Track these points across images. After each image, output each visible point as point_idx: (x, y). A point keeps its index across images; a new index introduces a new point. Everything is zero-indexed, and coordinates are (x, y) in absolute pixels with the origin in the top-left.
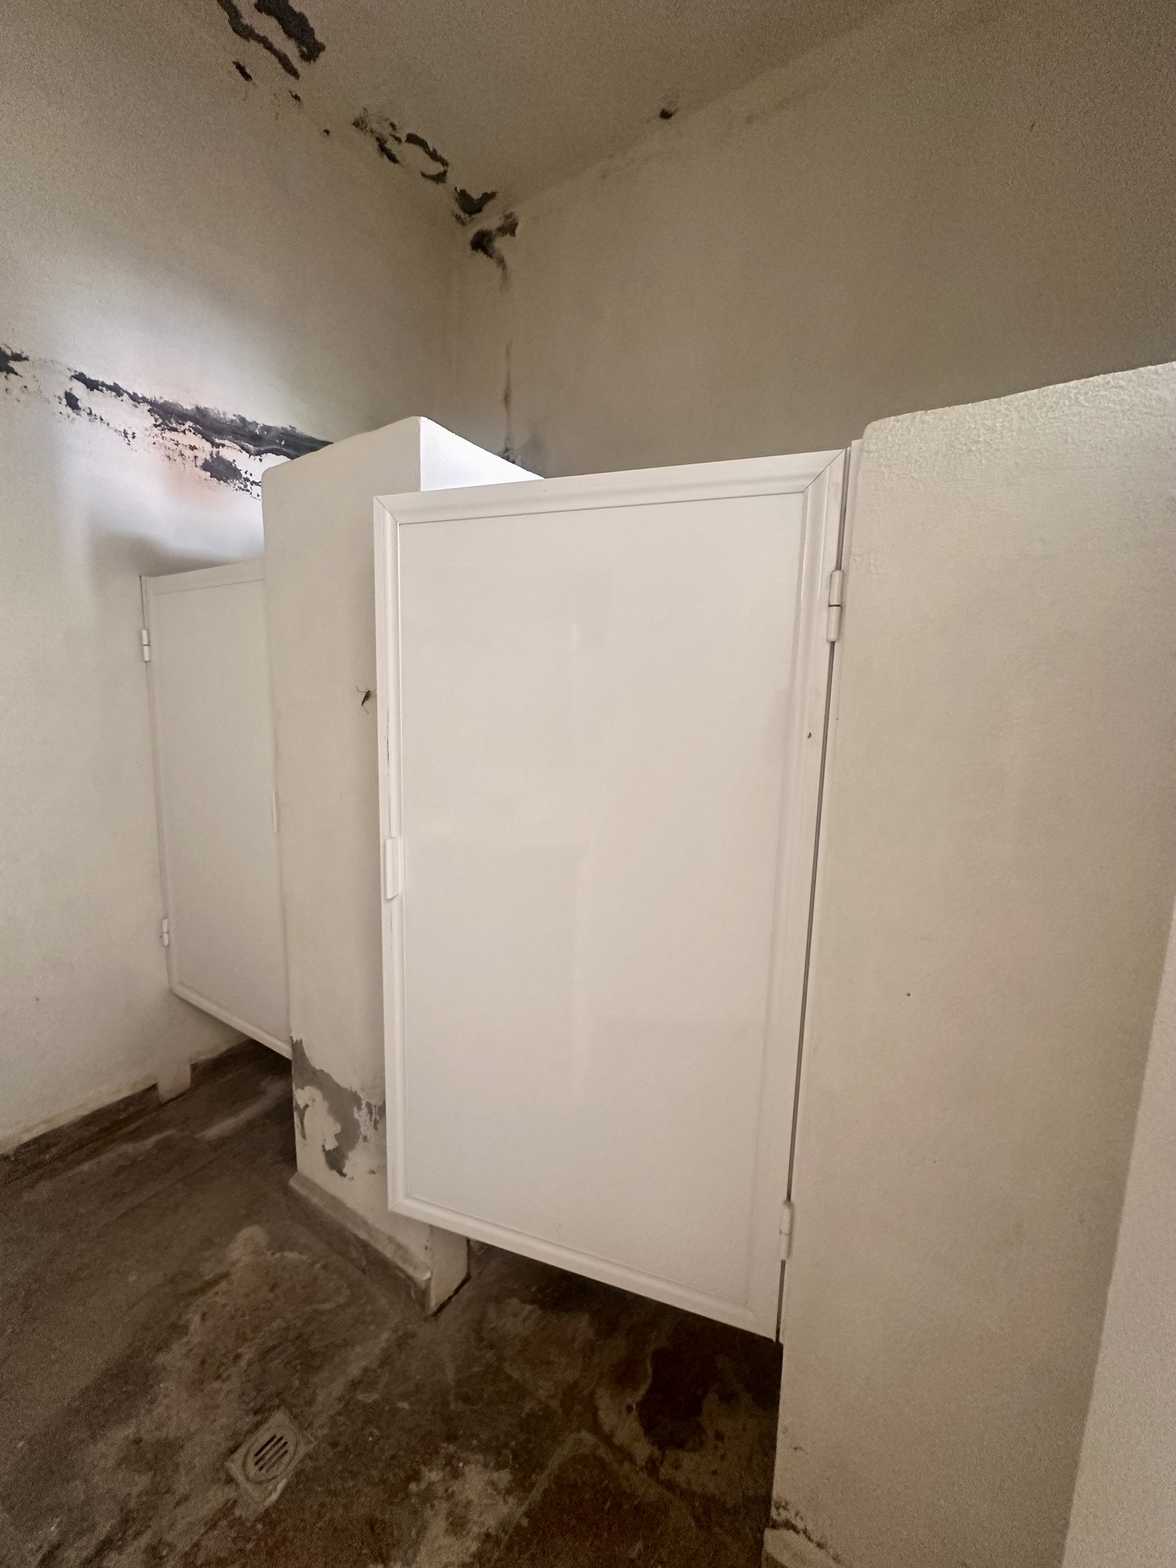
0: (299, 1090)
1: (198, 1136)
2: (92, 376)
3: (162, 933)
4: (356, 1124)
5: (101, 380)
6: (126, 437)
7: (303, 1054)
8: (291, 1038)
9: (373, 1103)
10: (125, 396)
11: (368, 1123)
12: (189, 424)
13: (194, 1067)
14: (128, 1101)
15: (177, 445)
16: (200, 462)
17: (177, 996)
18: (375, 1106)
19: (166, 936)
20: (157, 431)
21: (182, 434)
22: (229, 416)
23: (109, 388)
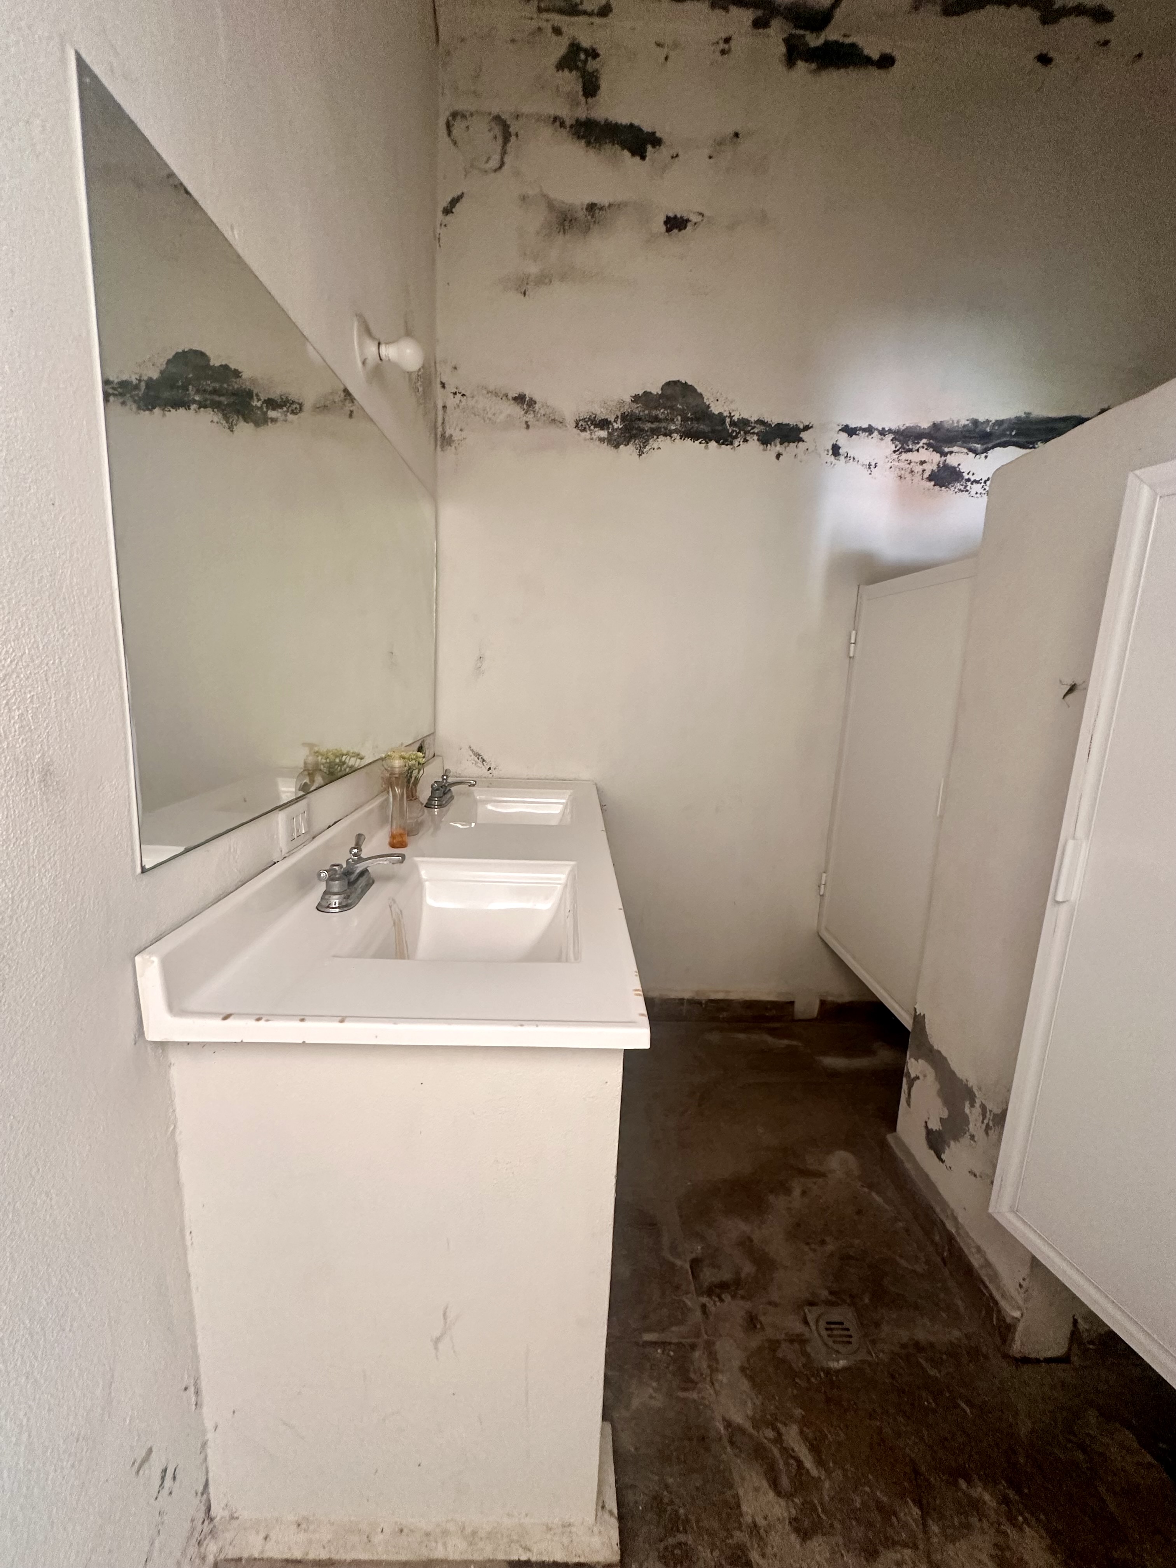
0: (913, 1060)
1: (817, 1058)
2: (853, 425)
3: (821, 884)
4: (966, 1120)
5: (859, 425)
6: (870, 468)
7: (923, 1029)
8: (915, 1009)
9: (989, 1106)
10: (876, 433)
11: (979, 1124)
12: (924, 441)
13: (823, 1003)
14: (774, 1005)
15: (909, 464)
16: (926, 475)
17: (821, 938)
18: (991, 1111)
19: (822, 886)
20: (895, 456)
21: (916, 452)
22: (964, 422)
23: (864, 430)
